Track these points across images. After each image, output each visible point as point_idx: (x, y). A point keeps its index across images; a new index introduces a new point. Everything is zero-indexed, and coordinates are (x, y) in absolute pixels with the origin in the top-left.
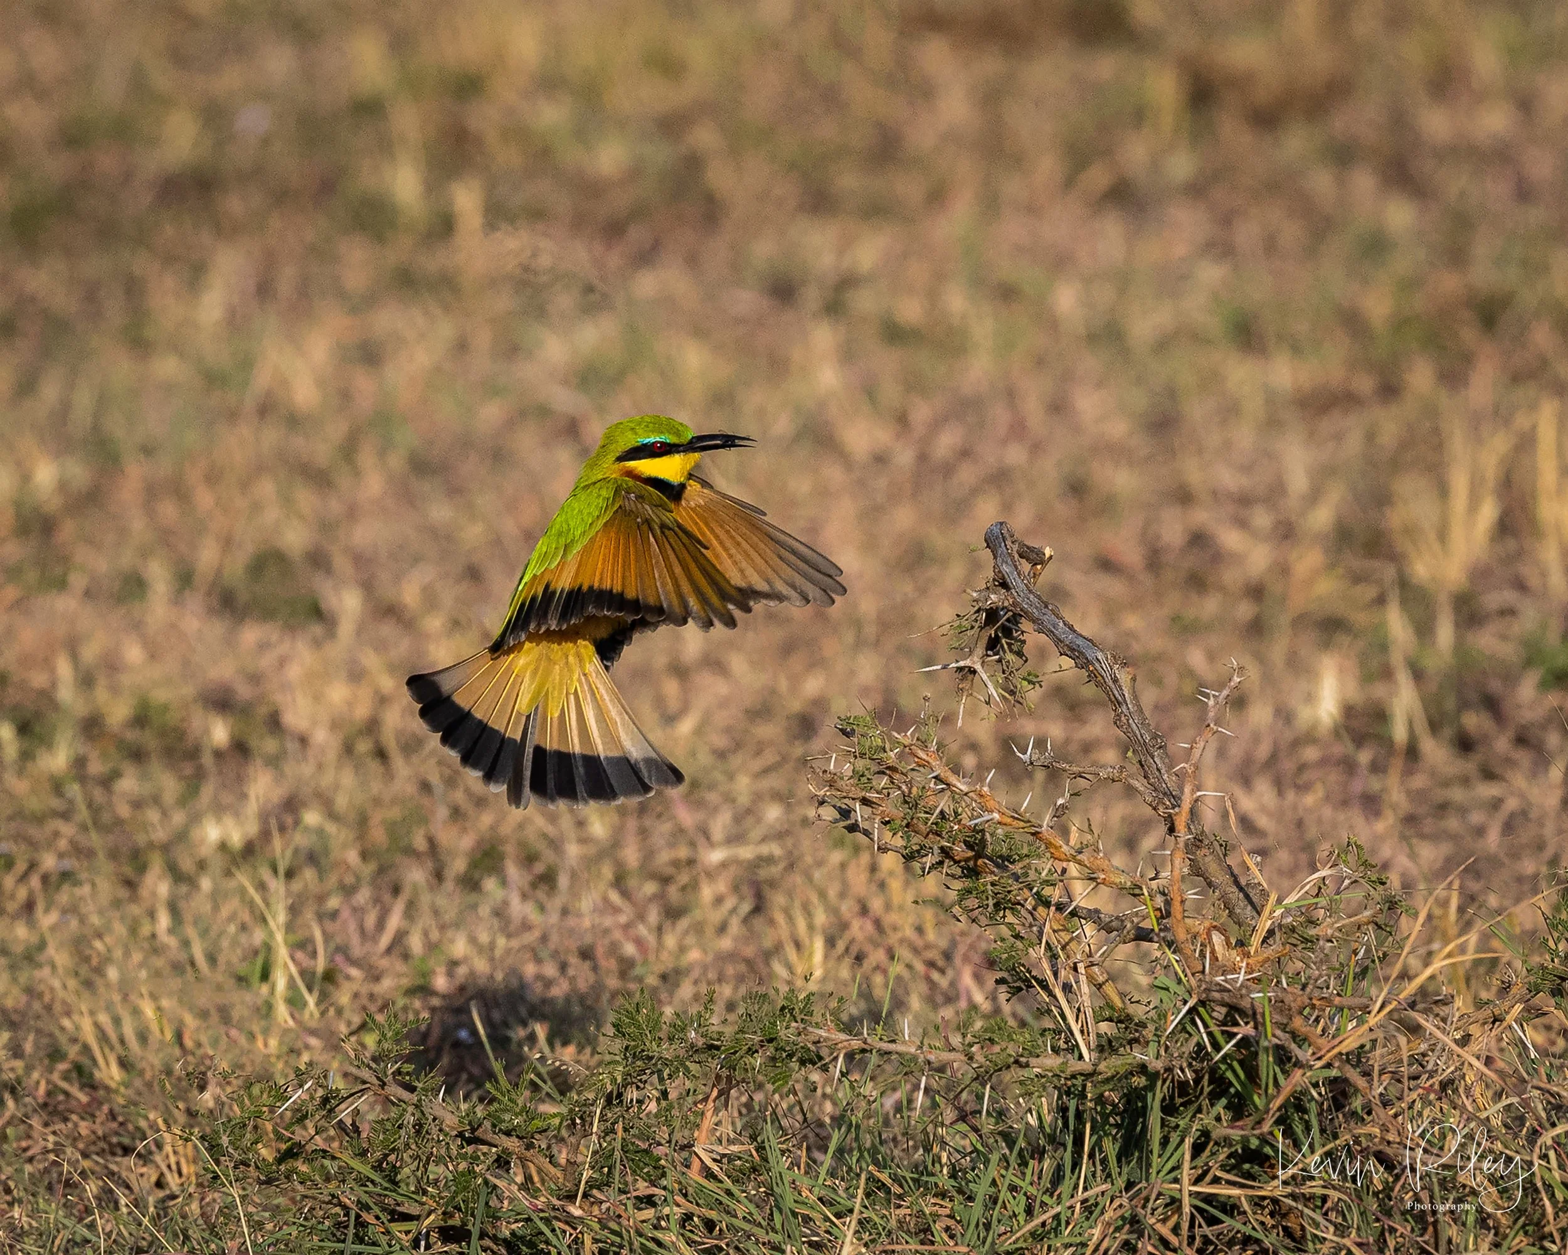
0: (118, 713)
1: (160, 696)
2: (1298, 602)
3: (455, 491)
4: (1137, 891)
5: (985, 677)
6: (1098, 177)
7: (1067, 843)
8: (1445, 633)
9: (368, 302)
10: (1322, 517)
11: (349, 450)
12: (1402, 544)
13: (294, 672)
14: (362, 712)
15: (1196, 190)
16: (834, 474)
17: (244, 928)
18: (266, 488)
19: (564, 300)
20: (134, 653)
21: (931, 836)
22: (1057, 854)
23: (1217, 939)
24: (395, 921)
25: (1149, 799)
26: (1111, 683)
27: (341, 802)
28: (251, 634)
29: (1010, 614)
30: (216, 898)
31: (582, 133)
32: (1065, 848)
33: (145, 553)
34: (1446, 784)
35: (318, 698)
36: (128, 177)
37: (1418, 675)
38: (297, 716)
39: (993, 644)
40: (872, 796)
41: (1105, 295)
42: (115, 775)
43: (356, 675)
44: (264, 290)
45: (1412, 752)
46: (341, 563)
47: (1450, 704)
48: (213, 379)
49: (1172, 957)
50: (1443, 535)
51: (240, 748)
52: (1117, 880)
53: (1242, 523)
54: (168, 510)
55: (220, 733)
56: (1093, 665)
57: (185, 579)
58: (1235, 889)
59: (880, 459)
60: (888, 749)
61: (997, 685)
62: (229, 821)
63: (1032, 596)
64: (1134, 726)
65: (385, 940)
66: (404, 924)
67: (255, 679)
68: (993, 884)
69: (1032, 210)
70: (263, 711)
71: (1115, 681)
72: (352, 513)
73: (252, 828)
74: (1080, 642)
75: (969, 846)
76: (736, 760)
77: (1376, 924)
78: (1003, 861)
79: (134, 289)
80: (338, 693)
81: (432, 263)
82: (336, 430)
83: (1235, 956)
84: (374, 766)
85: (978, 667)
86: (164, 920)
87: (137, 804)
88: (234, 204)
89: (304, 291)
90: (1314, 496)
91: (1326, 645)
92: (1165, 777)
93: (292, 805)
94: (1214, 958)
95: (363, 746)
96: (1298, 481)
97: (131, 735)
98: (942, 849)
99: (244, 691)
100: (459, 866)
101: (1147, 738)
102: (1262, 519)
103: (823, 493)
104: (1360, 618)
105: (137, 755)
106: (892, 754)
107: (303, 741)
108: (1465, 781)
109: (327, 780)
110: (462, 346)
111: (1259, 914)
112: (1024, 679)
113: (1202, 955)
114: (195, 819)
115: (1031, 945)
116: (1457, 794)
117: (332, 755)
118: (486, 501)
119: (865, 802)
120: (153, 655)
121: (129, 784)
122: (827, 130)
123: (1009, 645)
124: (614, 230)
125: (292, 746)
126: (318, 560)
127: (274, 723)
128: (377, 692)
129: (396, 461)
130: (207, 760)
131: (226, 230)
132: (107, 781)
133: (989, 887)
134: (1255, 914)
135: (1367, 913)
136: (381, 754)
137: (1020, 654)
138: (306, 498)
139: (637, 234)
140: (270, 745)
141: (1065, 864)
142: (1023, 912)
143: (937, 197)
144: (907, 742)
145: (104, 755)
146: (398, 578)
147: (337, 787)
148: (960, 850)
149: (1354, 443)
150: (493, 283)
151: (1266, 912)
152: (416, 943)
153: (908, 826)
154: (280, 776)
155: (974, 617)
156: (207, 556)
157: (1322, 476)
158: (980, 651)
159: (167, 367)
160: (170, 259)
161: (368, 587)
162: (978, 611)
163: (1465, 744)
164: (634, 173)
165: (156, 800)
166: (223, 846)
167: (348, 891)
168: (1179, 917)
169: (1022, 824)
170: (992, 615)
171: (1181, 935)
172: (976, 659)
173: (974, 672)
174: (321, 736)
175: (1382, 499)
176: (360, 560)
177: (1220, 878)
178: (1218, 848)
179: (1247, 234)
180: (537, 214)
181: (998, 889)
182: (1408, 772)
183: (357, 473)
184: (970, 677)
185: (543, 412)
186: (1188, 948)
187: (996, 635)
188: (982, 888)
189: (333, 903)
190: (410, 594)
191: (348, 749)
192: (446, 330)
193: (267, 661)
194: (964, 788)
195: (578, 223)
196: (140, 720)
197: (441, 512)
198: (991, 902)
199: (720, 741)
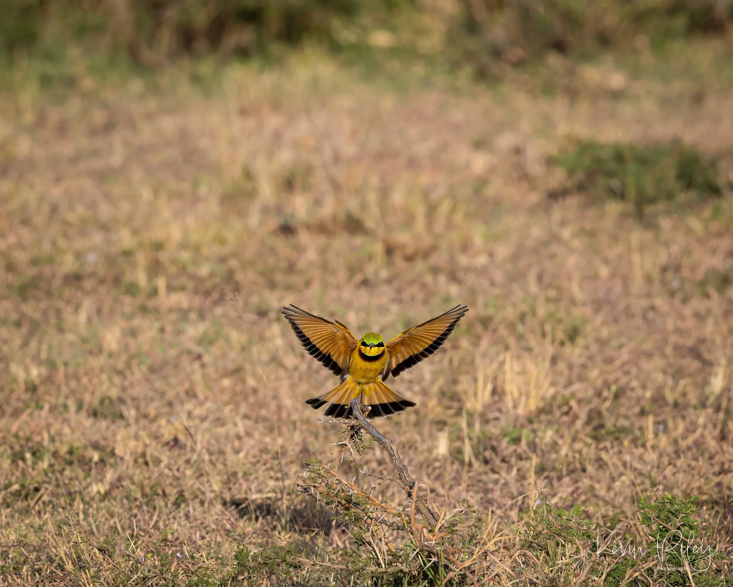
0: (64, 450)
1: (76, 444)
2: (431, 416)
3: (165, 378)
4: (400, 515)
5: (350, 447)
6: (359, 278)
7: (378, 500)
8: (477, 426)
9: (131, 317)
10: (435, 389)
11: (128, 365)
12: (463, 397)
13: (119, 437)
14: (140, 450)
15: (389, 281)
16: (282, 373)
17: (106, 519)
18: (104, 377)
19: (193, 316)
20: (67, 430)
21: (335, 497)
22: (375, 503)
23: (425, 530)
24: (155, 518)
25: (402, 486)
26: (390, 450)
27: (136, 478)
28: (104, 424)
29: (358, 427)
30: (98, 510)
31: (195, 262)
32: (377, 502)
33: (67, 398)
34: (480, 474)
35: (125, 445)
36: (54, 276)
37: (470, 439)
38: (119, 451)
39: (352, 436)
40: (316, 485)
41: (363, 315)
42: (64, 470)
43: (137, 438)
44: (99, 311)
45: (470, 465)
46: (129, 402)
47: (481, 449)
48: (84, 341)
49: (411, 536)
50: (475, 394)
51: (102, 461)
52: (394, 512)
53: (410, 389)
54: (73, 384)
55: (96, 457)
56: (385, 444)
57: (80, 406)
58: (429, 514)
59: (296, 368)
60: (320, 470)
61: (353, 449)
62: (100, 485)
63: (365, 422)
64: (397, 463)
65: (152, 524)
66: (158, 519)
67: (105, 439)
68: (354, 513)
69: (338, 287)
70: (108, 450)
71: (392, 449)
72: (132, 385)
73: (107, 487)
74: (380, 436)
75: (346, 500)
76: (258, 465)
77: (475, 526)
78: (357, 504)
79: (58, 312)
80: (132, 444)
81: (151, 304)
82: (124, 358)
83: (430, 536)
84: (144, 467)
85: (347, 444)
86: (81, 516)
87: (71, 479)
88: (88, 284)
89: (112, 312)
90: (433, 381)
91: (441, 430)
92: (407, 479)
93: (120, 479)
94: (424, 536)
95: (141, 460)
96: (428, 377)
97: (67, 456)
98: (339, 502)
99: (102, 443)
100: (172, 499)
101: (402, 467)
102: (417, 388)
103: (278, 379)
104: (450, 421)
105: (70, 463)
106: (322, 471)
107: (122, 459)
108: (486, 473)
109: (130, 472)
110: (162, 330)
111: (437, 522)
112: (362, 447)
113: (421, 536)
114: (90, 484)
115: (366, 532)
116: (484, 478)
117: (131, 464)
118: (172, 381)
119: (314, 487)
120: (73, 431)
121: (67, 473)
122: (271, 261)
123: (357, 437)
124: (207, 293)
125: (119, 461)
126: (121, 400)
127: (113, 454)
128: (144, 443)
129: (144, 368)
130: (93, 465)
131: (87, 293)
132: (62, 472)
133: (353, 514)
134: (435, 522)
135: (472, 523)
136: (146, 463)
137: (360, 439)
138: (117, 380)
139: (215, 296)
140: (112, 460)
141: (377, 507)
142: (363, 521)
143: (308, 284)
144: (328, 468)
145: (59, 464)
146: (147, 407)
147: (134, 474)
148: (343, 502)
149: (446, 363)
150: (170, 310)
151: (439, 522)
152: (161, 524)
153: (328, 494)
154: (115, 471)
155: (347, 428)
156: (87, 398)
157: (435, 375)
158: (348, 439)
159: (70, 337)
160: (68, 302)
161: (138, 408)
162: (348, 426)
163: (486, 462)
164: (212, 275)
165: (77, 478)
166: (99, 492)
167: (139, 507)
168: (413, 523)
169: (364, 494)
170: (352, 427)
171: (414, 529)
172: (347, 441)
173: (346, 445)
174: (127, 457)
175: (455, 382)
176: (134, 399)
177: (424, 511)
178: (423, 501)
179: (406, 295)
180: (183, 289)
181: (356, 514)
182: (469, 471)
183: (132, 373)
184: (345, 447)
185: (189, 352)
186: (416, 533)
187: (353, 433)
188: (350, 514)
189: (135, 511)
190: (152, 411)
191: (136, 461)
192: (157, 325)
193: (109, 434)
194: (346, 483)
195: (196, 291)
196: (71, 452)
197: (158, 384)
198: (353, 518)
199: (253, 460)
